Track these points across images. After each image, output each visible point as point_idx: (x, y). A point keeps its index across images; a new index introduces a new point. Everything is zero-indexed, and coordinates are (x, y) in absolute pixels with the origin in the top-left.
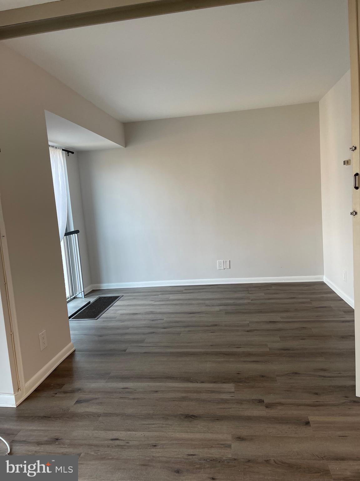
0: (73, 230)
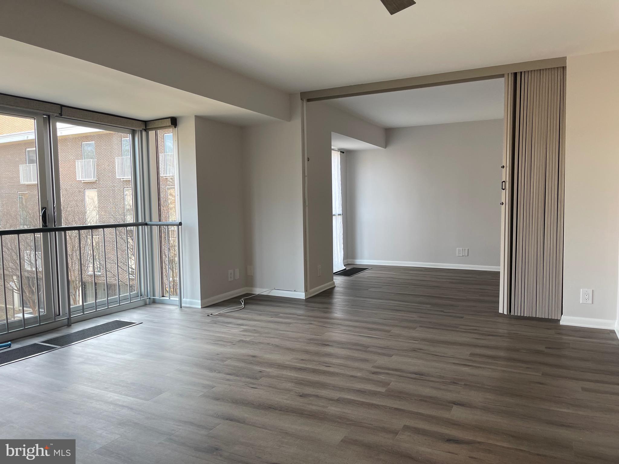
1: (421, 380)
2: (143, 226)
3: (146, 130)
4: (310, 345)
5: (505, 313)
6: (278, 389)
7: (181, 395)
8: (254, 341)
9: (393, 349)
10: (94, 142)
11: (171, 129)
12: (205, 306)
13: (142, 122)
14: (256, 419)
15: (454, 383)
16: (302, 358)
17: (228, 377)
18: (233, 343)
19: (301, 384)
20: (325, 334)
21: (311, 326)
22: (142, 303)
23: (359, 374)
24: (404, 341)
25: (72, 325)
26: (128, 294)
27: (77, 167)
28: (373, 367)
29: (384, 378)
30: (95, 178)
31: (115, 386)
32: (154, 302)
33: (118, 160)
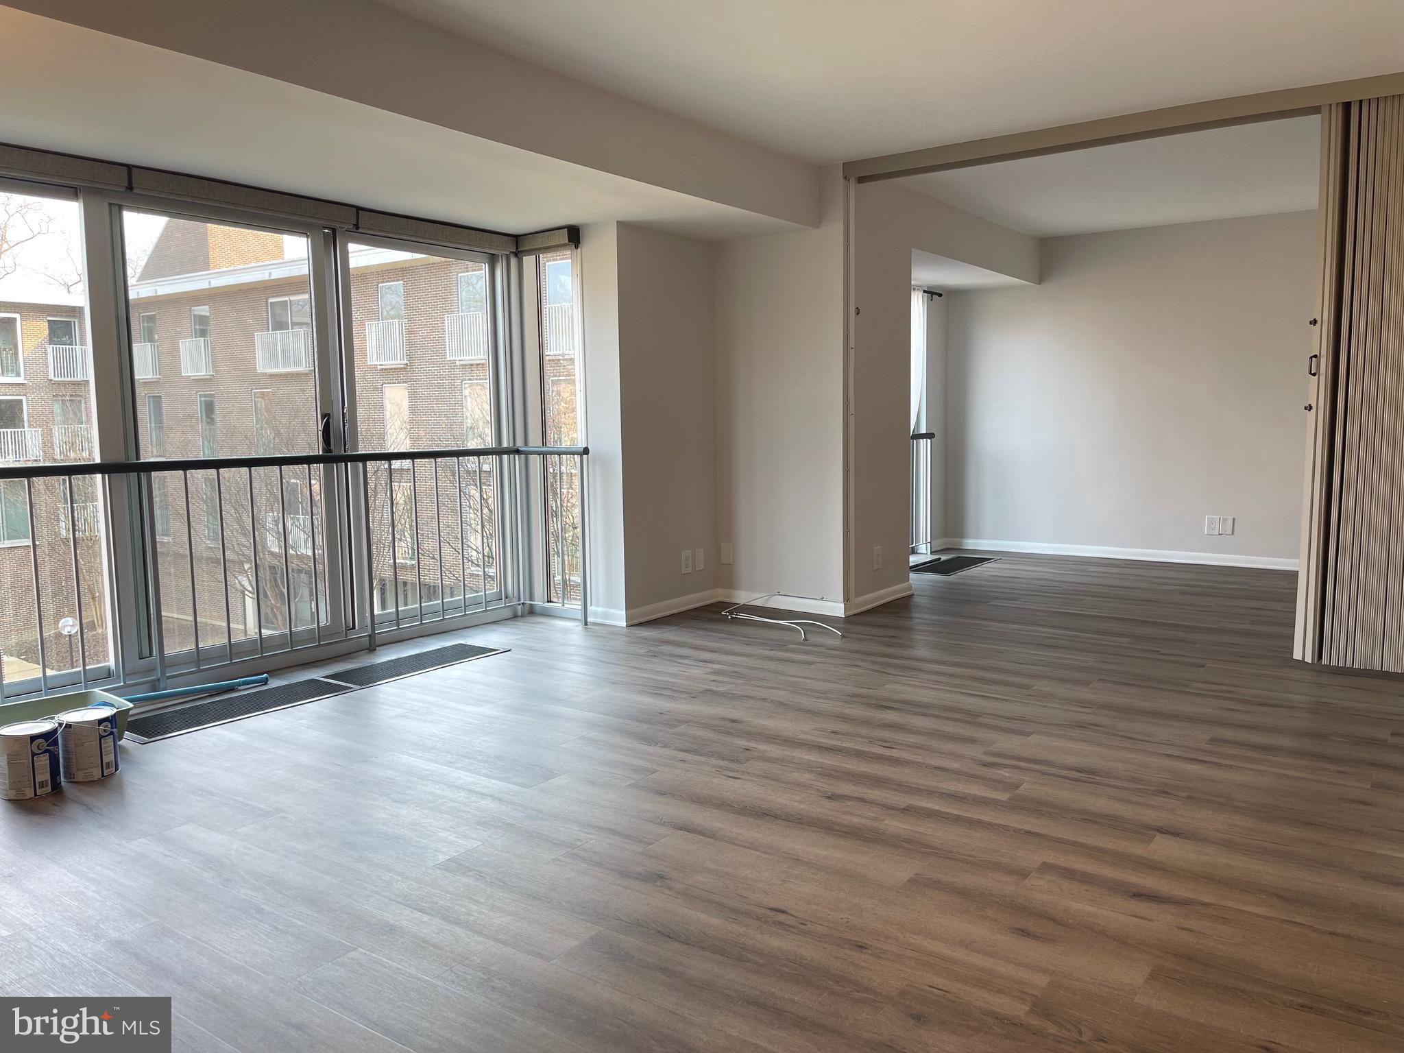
0: (925, 432)
1: (1092, 783)
2: (512, 456)
3: (518, 254)
4: (850, 706)
5: (1308, 659)
6: (782, 782)
7: (592, 783)
8: (734, 692)
9: (1034, 722)
10: (402, 282)
11: (568, 252)
12: (634, 623)
13: (510, 238)
14: (738, 832)
15: (1165, 792)
16: (834, 729)
17: (682, 755)
18: (692, 696)
19: (830, 776)
20: (885, 686)
21: (856, 669)
22: (507, 613)
23: (954, 765)
24: (1060, 707)
25: (377, 648)
26: (482, 593)
27: (367, 336)
28: (986, 753)
29: (1007, 775)
30: (404, 360)
31: (467, 760)
32: (532, 612)
33: (449, 321)
